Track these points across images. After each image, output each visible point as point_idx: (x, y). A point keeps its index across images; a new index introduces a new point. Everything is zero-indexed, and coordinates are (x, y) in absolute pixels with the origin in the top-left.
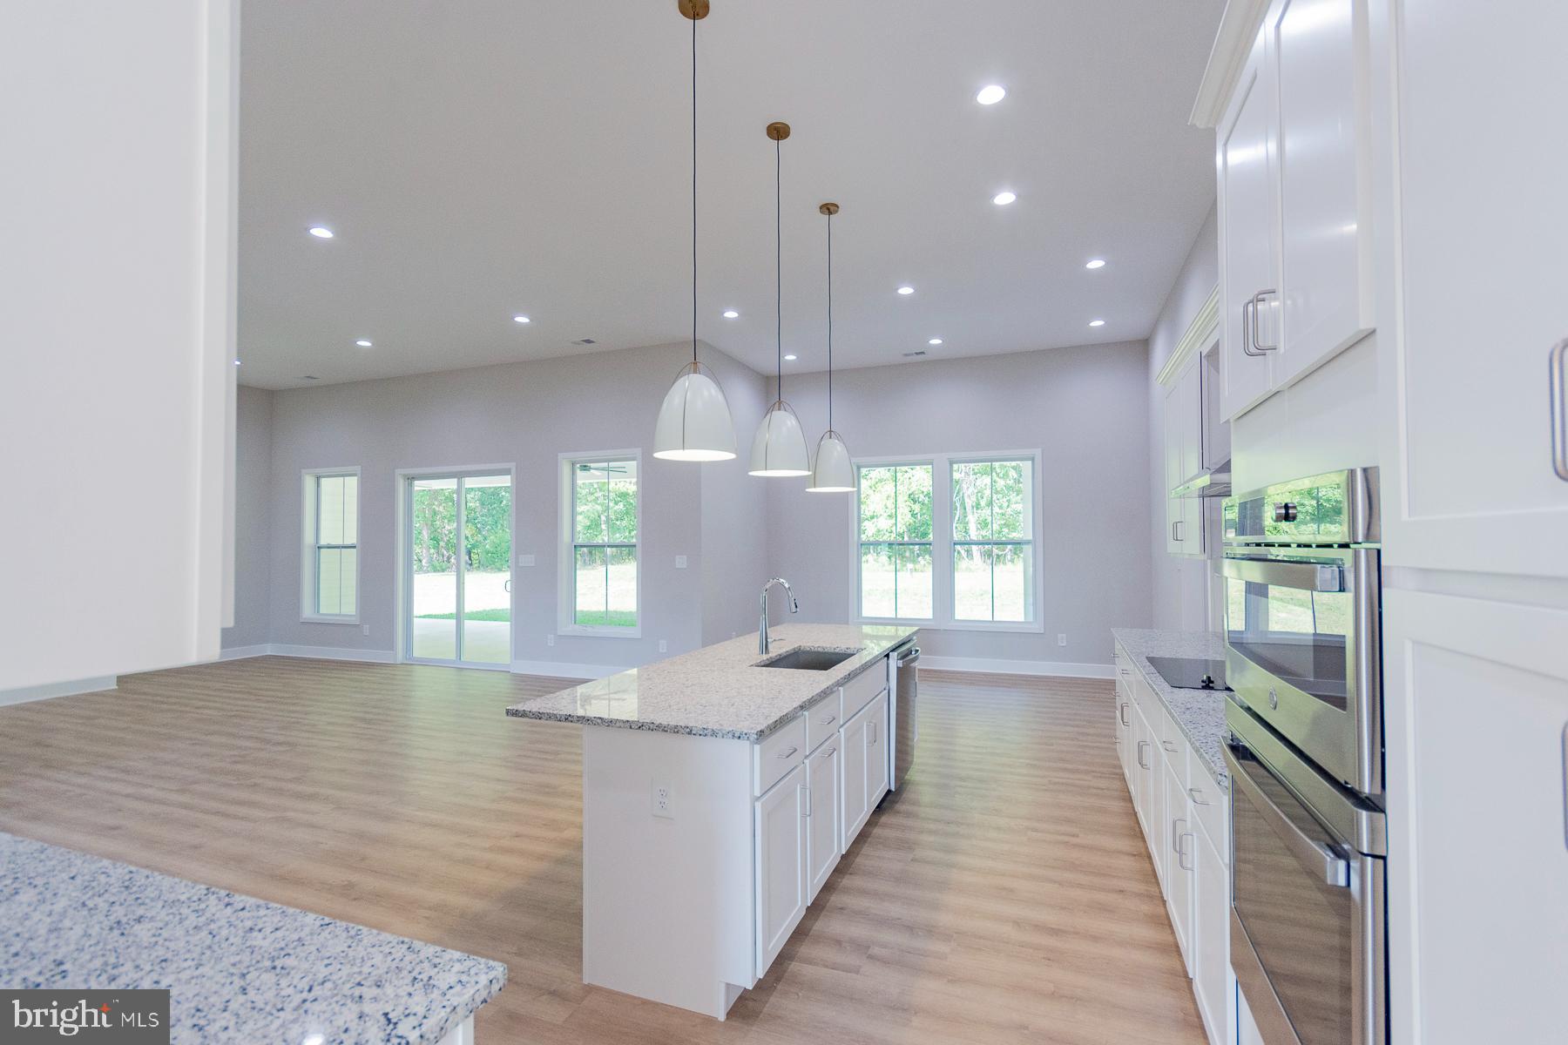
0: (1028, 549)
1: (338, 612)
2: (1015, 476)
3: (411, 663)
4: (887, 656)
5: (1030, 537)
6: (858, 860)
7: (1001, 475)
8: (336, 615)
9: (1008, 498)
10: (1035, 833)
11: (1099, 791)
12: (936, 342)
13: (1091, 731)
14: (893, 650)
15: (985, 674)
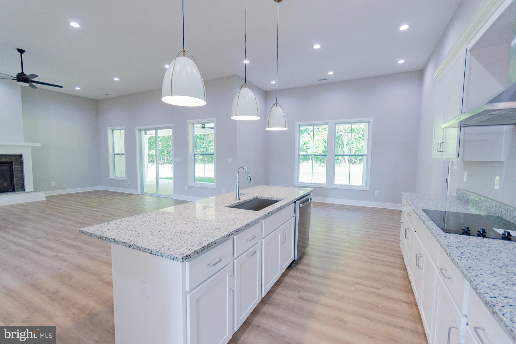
0: (365, 158)
1: (121, 176)
2: (362, 133)
3: (143, 194)
4: (295, 202)
5: (366, 153)
6: (273, 296)
7: (357, 133)
8: (120, 177)
9: (359, 141)
10: (359, 286)
11: (391, 264)
12: (331, 73)
13: (387, 233)
14: (298, 200)
15: (345, 206)
